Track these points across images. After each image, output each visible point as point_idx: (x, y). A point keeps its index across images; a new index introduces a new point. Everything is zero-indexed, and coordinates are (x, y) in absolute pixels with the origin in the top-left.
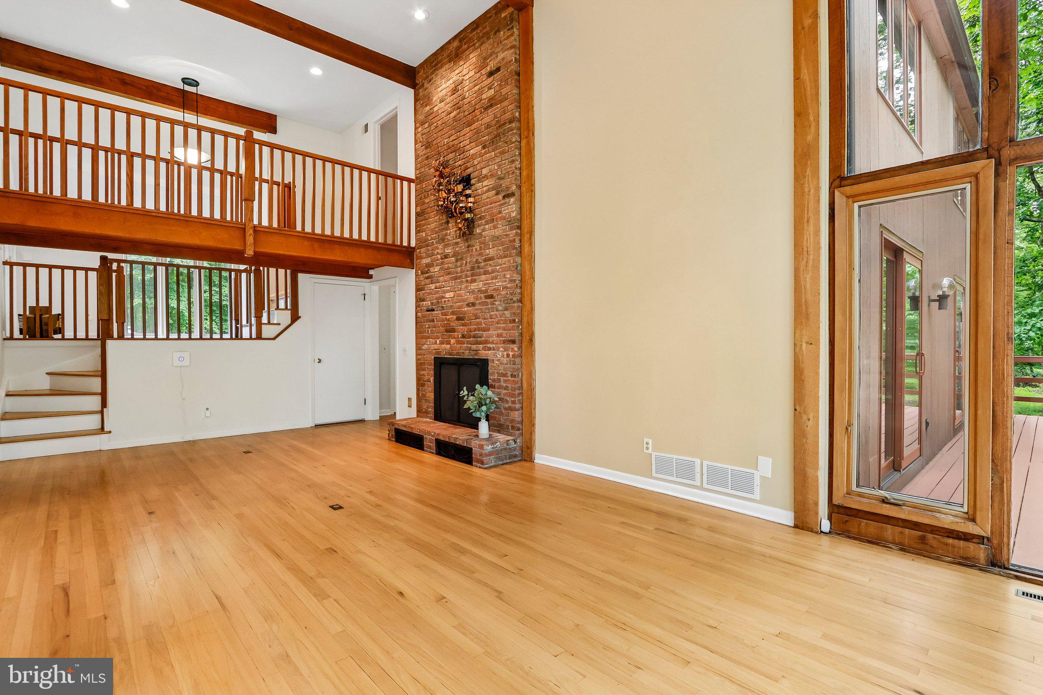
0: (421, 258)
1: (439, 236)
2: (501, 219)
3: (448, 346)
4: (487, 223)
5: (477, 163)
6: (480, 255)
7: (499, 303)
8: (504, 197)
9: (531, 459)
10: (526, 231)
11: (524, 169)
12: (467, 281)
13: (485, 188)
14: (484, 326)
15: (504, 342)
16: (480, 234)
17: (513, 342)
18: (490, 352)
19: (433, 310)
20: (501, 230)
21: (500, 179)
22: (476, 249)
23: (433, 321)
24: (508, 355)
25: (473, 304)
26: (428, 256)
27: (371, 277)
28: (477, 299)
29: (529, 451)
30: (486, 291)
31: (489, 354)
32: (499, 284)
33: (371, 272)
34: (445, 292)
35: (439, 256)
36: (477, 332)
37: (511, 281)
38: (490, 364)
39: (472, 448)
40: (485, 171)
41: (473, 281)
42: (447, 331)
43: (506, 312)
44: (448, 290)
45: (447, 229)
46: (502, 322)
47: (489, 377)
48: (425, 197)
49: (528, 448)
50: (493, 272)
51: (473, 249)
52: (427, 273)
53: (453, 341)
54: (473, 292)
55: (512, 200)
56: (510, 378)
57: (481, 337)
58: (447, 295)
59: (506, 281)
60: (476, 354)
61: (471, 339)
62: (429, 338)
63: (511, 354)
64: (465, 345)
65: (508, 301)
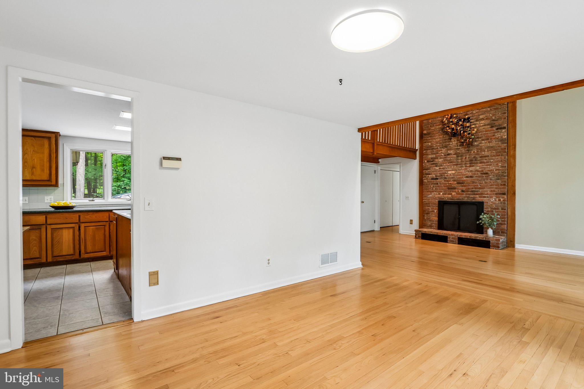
0: (427, 155)
1: (442, 145)
2: (494, 139)
3: (451, 196)
4: (483, 140)
5: (475, 113)
6: (478, 154)
7: (493, 176)
8: (497, 129)
9: (513, 246)
10: (512, 144)
11: (511, 116)
12: (466, 166)
13: (482, 124)
14: (480, 186)
15: (496, 194)
16: (478, 145)
17: (504, 194)
18: (485, 198)
19: (438, 179)
20: (494, 144)
21: (494, 120)
22: (474, 152)
23: (437, 184)
24: (500, 200)
25: (471, 177)
26: (433, 154)
27: (379, 162)
28: (475, 174)
29: (512, 243)
30: (482, 171)
31: (485, 200)
32: (492, 168)
33: (380, 160)
34: (448, 171)
35: (443, 154)
36: (474, 189)
37: (502, 167)
38: (485, 204)
39: (490, 241)
40: (481, 117)
41: (470, 166)
42: (449, 189)
43: (498, 181)
44: (451, 170)
45: (451, 142)
46: (494, 185)
47: (484, 210)
48: (431, 126)
49: (511, 241)
50: (487, 162)
51: (471, 152)
52: (432, 162)
53: (453, 193)
54: (471, 171)
55: (503, 130)
56: (501, 210)
57: (477, 192)
58: (450, 172)
59: (498, 167)
60: (474, 199)
61: (469, 193)
62: (433, 192)
63: (502, 199)
64: (464, 195)
65: (499, 177)
